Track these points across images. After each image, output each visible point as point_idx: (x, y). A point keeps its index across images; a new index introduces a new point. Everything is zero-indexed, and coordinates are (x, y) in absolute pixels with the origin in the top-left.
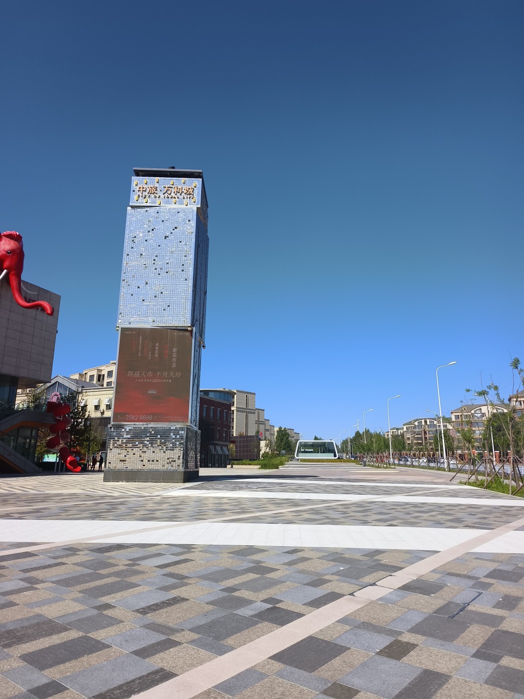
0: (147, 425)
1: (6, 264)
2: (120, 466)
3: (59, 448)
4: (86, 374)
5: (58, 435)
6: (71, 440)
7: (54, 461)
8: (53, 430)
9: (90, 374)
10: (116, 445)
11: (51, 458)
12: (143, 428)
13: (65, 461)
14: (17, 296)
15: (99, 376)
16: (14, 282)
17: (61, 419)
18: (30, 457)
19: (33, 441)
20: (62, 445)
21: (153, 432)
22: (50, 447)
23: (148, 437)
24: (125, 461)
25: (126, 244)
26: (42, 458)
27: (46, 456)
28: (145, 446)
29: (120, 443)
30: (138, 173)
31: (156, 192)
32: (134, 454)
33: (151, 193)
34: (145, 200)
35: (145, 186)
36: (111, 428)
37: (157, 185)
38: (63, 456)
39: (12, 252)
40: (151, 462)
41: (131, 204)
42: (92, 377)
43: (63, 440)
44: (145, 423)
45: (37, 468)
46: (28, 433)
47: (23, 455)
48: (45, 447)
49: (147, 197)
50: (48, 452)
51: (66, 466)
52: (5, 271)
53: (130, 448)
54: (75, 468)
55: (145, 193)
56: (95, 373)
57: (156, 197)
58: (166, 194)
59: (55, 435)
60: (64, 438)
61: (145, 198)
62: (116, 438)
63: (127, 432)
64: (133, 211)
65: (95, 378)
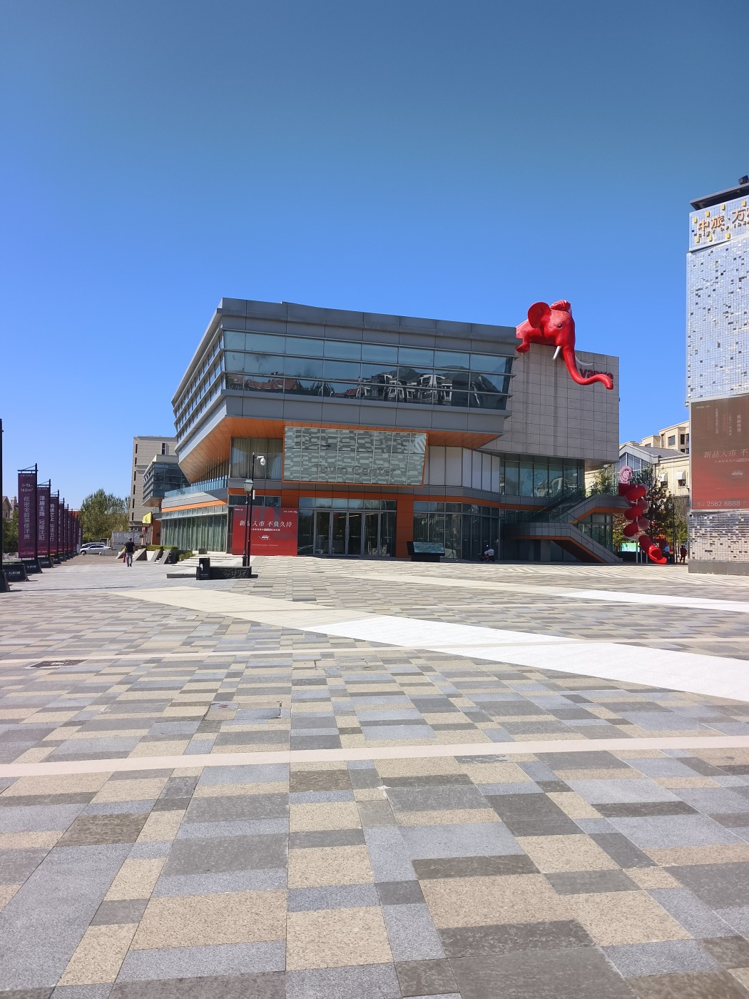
0: (734, 511)
1: (559, 339)
2: (707, 557)
3: (638, 536)
4: (662, 435)
5: (635, 521)
6: (651, 526)
7: (635, 550)
8: (629, 515)
9: (668, 435)
10: (698, 535)
11: (631, 547)
12: (729, 515)
13: (647, 550)
14: (573, 372)
15: (682, 437)
16: (569, 358)
17: (637, 503)
18: (607, 546)
19: (608, 527)
20: (642, 532)
21: (742, 520)
22: (629, 533)
23: (737, 525)
24: (711, 551)
25: (688, 301)
26: (620, 547)
27: (624, 545)
28: (733, 534)
29: (703, 531)
30: (697, 206)
31: (723, 223)
32: (721, 544)
33: (716, 228)
34: (709, 238)
35: (707, 220)
36: (691, 516)
37: (723, 213)
38: (644, 543)
39: (563, 325)
40: (743, 553)
41: (690, 249)
42: (672, 439)
43: (641, 526)
44: (731, 510)
45: (617, 558)
46: (602, 519)
47: (600, 542)
48: (621, 534)
49: (711, 234)
50: (626, 540)
51: (649, 557)
52: (558, 348)
53: (716, 537)
54: (659, 559)
55: (707, 230)
56: (676, 433)
57: (722, 230)
58: (737, 222)
59: (632, 521)
60: (643, 525)
61: (708, 236)
62: (698, 527)
63: (710, 520)
64: (694, 256)
65: (677, 440)
